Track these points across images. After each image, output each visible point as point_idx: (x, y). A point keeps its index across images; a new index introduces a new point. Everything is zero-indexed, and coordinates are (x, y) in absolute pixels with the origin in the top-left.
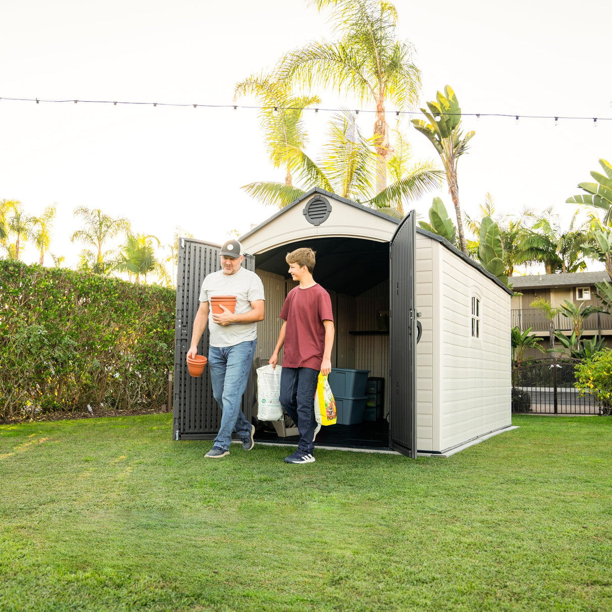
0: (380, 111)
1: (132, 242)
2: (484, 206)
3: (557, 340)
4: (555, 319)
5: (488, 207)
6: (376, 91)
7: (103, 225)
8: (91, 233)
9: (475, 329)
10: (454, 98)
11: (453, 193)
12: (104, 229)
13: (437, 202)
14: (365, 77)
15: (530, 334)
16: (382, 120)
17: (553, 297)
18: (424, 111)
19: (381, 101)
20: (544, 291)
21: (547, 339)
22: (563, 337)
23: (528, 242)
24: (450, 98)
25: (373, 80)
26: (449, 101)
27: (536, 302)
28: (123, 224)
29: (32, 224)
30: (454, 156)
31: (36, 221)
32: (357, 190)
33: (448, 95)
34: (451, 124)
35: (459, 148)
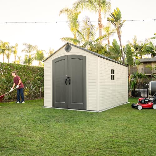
0: (100, 15)
1: (38, 52)
2: (134, 39)
3: (153, 76)
4: (153, 71)
5: (135, 39)
6: (99, 9)
7: (30, 48)
8: (28, 50)
9: (113, 78)
10: (119, 11)
11: (119, 37)
12: (31, 49)
13: (114, 40)
14: (96, 6)
15: (145, 75)
16: (100, 17)
17: (152, 64)
18: (110, 15)
19: (100, 12)
20: (150, 63)
21: (150, 76)
22: (155, 75)
23: (146, 49)
24: (118, 11)
25: (98, 7)
26: (118, 12)
27: (147, 66)
28: (35, 47)
29: (12, 48)
30: (119, 27)
31: (13, 47)
32: (90, 38)
33: (117, 10)
34: (118, 18)
35: (121, 25)
